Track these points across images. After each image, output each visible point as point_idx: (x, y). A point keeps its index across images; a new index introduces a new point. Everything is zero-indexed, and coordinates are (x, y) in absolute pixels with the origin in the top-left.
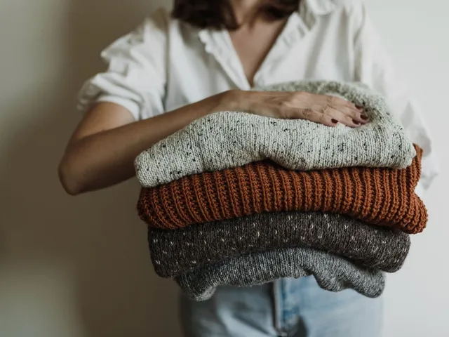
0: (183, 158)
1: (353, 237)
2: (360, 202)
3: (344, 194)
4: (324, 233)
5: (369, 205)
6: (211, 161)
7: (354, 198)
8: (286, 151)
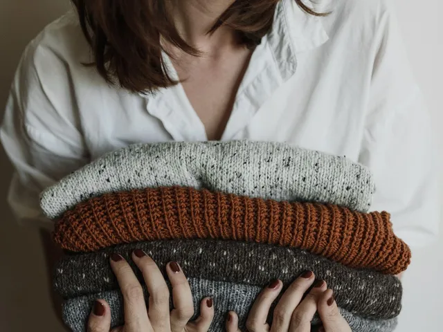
0: (95, 177)
1: (328, 272)
2: (326, 227)
3: (306, 218)
4: (291, 267)
5: (338, 230)
6: (129, 181)
7: (319, 222)
8: (217, 165)
